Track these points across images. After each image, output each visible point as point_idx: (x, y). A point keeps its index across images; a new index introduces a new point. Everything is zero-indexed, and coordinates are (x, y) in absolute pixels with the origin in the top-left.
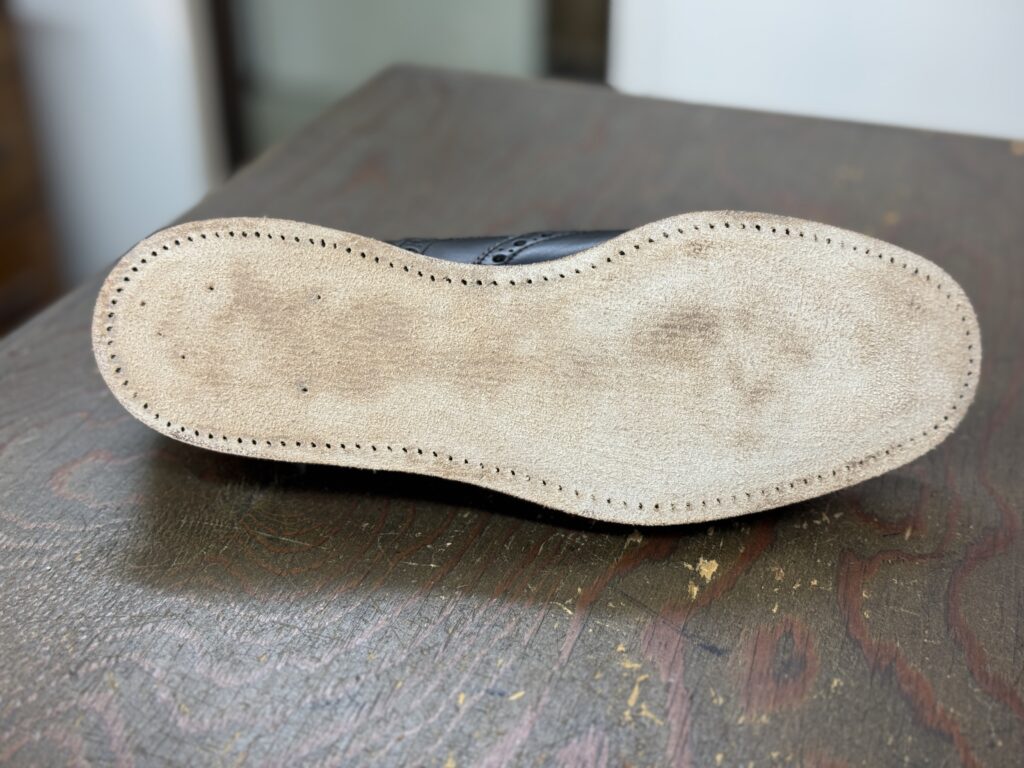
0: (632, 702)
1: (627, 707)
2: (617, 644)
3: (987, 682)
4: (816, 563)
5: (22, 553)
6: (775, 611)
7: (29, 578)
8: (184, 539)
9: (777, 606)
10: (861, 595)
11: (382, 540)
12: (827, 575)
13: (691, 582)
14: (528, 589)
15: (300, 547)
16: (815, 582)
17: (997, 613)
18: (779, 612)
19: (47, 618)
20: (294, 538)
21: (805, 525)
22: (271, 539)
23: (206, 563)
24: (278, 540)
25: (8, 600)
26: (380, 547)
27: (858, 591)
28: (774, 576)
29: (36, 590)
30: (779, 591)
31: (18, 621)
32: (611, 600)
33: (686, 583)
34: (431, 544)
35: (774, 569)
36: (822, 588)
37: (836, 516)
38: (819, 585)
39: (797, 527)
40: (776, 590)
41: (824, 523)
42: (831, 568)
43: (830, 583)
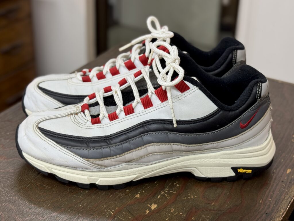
4: (184, 209)
12: (185, 212)
13: (148, 209)
15: (48, 188)
21: (185, 198)
22: (41, 185)
27: (192, 217)
28: (171, 211)
32: (124, 212)
33: (146, 210)
34: (82, 191)
35: (171, 209)
36: (182, 215)
37: (195, 197)
38: (182, 214)
39: (183, 198)
40: (170, 214)
41: (191, 198)
42: (187, 210)
43: (185, 214)
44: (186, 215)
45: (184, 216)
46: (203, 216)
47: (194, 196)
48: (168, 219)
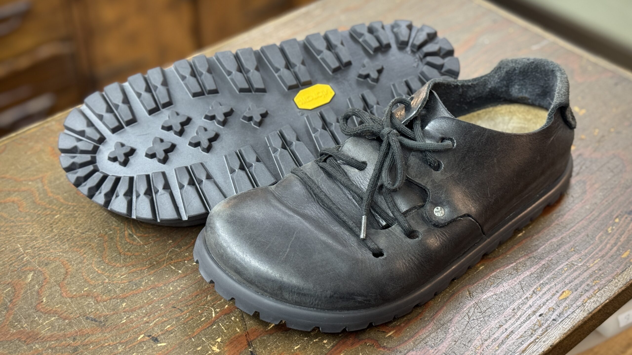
2: (219, 337)
8: (100, 223)
9: (299, 346)
11: (171, 251)
14: (207, 297)
15: (138, 242)
16: (325, 342)
18: (297, 349)
20: (138, 237)
22: (130, 234)
23: (99, 237)
24: (133, 236)
26: (167, 254)
30: (307, 340)
32: (234, 316)
34: (188, 261)
43: (332, 344)
48: (299, 348)
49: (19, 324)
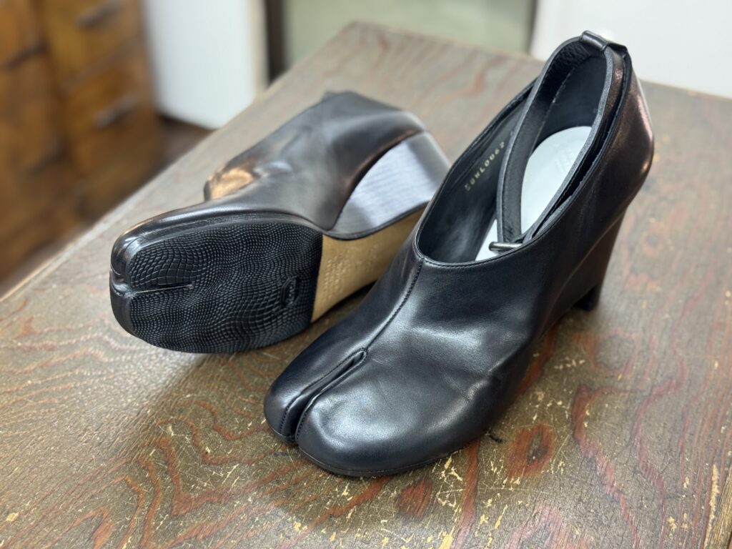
0: (446, 466)
1: (443, 469)
3: (646, 470)
4: (563, 392)
5: (122, 352)
6: (535, 418)
7: (127, 367)
10: (585, 413)
12: (568, 399)
15: (274, 359)
16: (560, 403)
17: (661, 429)
19: (136, 392)
20: (270, 354)
21: (561, 367)
23: (222, 366)
24: (262, 355)
25: (115, 380)
27: (583, 409)
28: (537, 397)
29: (130, 374)
30: (540, 407)
31: (121, 392)
35: (538, 393)
36: (564, 407)
37: (581, 362)
38: (562, 405)
39: (556, 367)
40: (537, 406)
41: (573, 367)
42: (571, 395)
43: (569, 404)
44: (572, 405)
45: (568, 408)
46: (607, 405)
47: (577, 361)
48: (537, 418)
49: (197, 485)
